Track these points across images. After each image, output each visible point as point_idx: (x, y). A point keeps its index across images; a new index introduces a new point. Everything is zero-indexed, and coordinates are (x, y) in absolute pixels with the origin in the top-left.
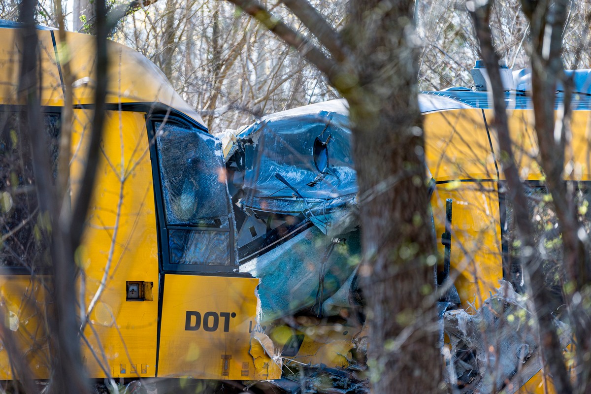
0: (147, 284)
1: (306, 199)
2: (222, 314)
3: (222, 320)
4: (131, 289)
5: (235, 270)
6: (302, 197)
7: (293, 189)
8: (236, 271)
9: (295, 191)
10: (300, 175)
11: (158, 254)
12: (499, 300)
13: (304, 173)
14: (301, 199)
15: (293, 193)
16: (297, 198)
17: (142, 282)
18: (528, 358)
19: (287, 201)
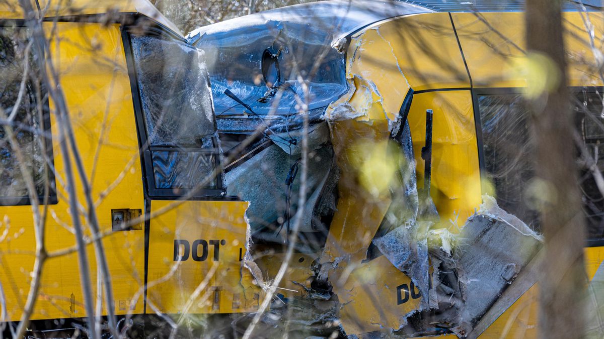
0: (133, 212)
1: (261, 116)
2: (212, 242)
3: (211, 248)
4: (115, 218)
5: (222, 194)
6: (256, 115)
7: (245, 105)
8: (224, 195)
9: (248, 108)
10: (246, 91)
11: (143, 178)
12: (483, 216)
13: (250, 89)
14: (256, 117)
15: (244, 110)
16: (249, 116)
17: (127, 210)
18: (515, 278)
19: (236, 119)
